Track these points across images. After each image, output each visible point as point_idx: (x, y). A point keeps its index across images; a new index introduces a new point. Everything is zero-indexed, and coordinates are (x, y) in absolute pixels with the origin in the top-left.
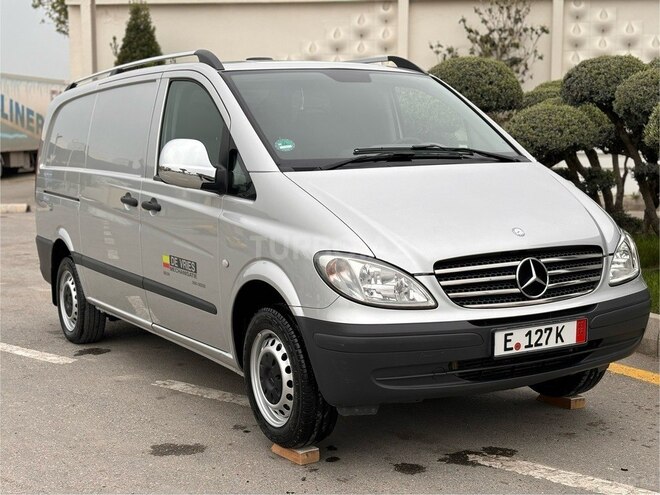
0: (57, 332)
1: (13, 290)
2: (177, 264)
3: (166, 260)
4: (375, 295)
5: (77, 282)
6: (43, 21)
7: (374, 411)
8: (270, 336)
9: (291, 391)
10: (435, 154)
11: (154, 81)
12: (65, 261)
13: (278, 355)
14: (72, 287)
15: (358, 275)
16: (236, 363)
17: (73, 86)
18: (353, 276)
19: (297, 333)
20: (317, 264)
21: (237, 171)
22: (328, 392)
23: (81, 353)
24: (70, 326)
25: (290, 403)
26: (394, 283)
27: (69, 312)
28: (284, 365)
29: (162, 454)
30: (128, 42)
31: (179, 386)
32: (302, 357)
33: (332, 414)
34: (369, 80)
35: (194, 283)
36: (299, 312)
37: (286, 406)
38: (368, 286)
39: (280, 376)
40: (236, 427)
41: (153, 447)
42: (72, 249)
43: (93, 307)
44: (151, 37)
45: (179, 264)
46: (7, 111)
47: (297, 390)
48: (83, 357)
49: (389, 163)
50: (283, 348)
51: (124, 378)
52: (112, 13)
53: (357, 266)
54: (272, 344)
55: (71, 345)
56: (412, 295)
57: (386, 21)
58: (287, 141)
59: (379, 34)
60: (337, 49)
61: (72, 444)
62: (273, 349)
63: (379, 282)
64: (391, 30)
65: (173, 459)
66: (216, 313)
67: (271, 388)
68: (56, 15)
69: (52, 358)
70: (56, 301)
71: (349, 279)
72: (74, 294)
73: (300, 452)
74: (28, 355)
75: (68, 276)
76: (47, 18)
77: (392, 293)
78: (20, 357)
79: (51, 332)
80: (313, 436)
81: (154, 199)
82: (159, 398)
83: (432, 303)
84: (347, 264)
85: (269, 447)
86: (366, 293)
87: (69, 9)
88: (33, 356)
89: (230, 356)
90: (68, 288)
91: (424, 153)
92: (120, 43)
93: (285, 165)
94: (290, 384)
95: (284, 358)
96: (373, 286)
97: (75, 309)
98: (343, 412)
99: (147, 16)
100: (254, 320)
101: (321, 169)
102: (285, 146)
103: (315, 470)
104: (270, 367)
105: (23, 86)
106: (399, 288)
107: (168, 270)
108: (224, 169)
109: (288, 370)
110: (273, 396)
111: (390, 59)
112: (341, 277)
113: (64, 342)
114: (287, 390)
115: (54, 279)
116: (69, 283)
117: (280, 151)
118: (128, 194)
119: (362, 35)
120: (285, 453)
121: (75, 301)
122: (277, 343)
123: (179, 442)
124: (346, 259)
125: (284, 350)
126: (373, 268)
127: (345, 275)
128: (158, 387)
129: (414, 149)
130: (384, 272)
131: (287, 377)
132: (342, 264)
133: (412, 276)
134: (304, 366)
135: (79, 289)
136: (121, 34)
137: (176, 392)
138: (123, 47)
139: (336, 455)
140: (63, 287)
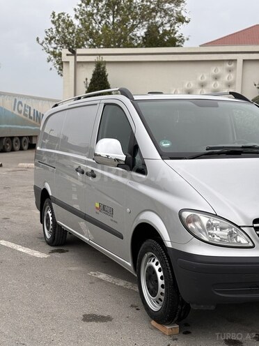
0: (41, 238)
1: (23, 212)
2: (103, 208)
3: (97, 205)
4: (216, 237)
5: (52, 212)
6: (51, 69)
7: (213, 307)
8: (152, 256)
9: (163, 291)
10: (256, 151)
11: (96, 104)
12: (47, 200)
13: (157, 268)
14: (50, 215)
15: (205, 225)
16: (132, 269)
17: (56, 105)
18: (202, 225)
19: (168, 256)
20: (180, 217)
21: (137, 158)
22: (185, 294)
23: (53, 252)
24: (48, 236)
25: (162, 298)
26: (228, 230)
27: (48, 228)
28: (159, 274)
29: (89, 321)
30: (93, 81)
31: (102, 276)
32: (170, 271)
33: (187, 308)
34: (217, 106)
35: (112, 220)
36: (169, 245)
37: (160, 299)
38: (211, 232)
39: (157, 281)
40: (132, 306)
41: (84, 316)
42: (50, 194)
43: (60, 226)
44: (106, 79)
45: (104, 208)
46: (32, 115)
47: (166, 291)
48: (53, 254)
49: (228, 156)
50: (159, 264)
51: (73, 269)
52: (85, 66)
53: (205, 220)
54: (153, 261)
55: (48, 246)
56: (239, 239)
57: (230, 71)
58: (167, 141)
59: (226, 77)
60: (202, 85)
61: (39, 309)
62: (154, 264)
63: (218, 229)
64: (232, 76)
65: (94, 324)
66: (122, 239)
67: (152, 287)
68: (58, 66)
69: (37, 254)
70: (42, 221)
71: (200, 227)
72: (51, 218)
73: (168, 327)
74: (24, 251)
75: (48, 209)
76: (53, 68)
77: (226, 237)
78: (20, 252)
79: (39, 238)
80: (176, 319)
81: (92, 171)
82: (91, 283)
83: (251, 244)
84: (199, 218)
85: (150, 321)
86: (210, 236)
87: (64, 64)
88: (27, 252)
89: (130, 264)
90: (48, 215)
91: (249, 150)
92: (89, 81)
93: (165, 155)
94: (162, 286)
95: (160, 270)
96: (215, 232)
97: (51, 227)
98: (194, 307)
99: (104, 68)
100: (144, 245)
101: (186, 159)
102: (165, 145)
103: (176, 339)
104: (151, 274)
105: (40, 103)
106: (231, 234)
107: (98, 211)
108: (130, 156)
109: (162, 278)
110: (153, 292)
111: (231, 93)
112: (195, 225)
113: (45, 244)
114: (161, 290)
115: (42, 209)
116: (49, 212)
117: (163, 147)
118: (80, 167)
119: (216, 78)
120: (159, 326)
121: (51, 223)
122: (156, 260)
123: (99, 313)
124: (199, 215)
125: (159, 266)
126: (215, 221)
127: (197, 224)
128: (91, 276)
129: (243, 147)
130: (222, 224)
131: (161, 282)
132: (196, 218)
133: (239, 227)
134: (171, 277)
135: (53, 216)
136: (90, 77)
137: (101, 280)
138: (91, 83)
139: (189, 330)
140: (46, 214)
